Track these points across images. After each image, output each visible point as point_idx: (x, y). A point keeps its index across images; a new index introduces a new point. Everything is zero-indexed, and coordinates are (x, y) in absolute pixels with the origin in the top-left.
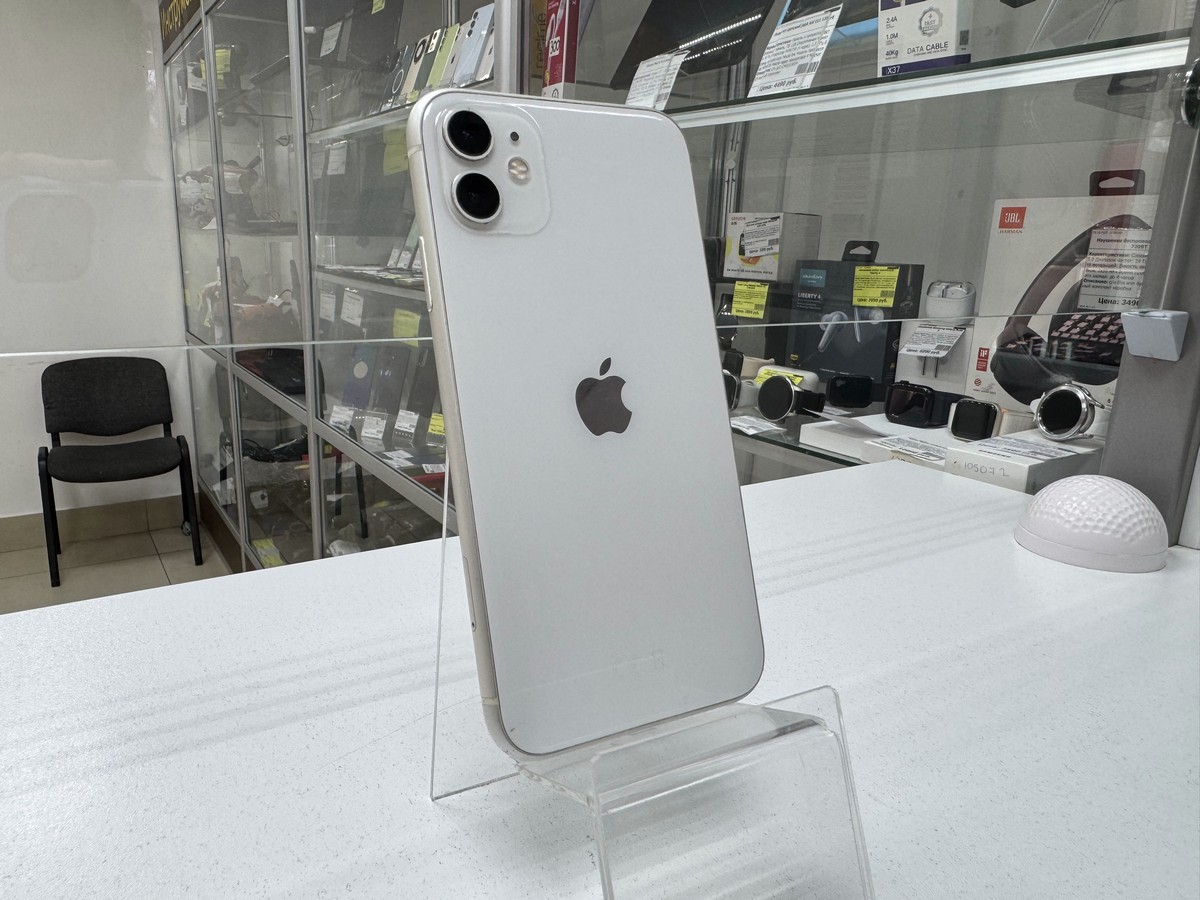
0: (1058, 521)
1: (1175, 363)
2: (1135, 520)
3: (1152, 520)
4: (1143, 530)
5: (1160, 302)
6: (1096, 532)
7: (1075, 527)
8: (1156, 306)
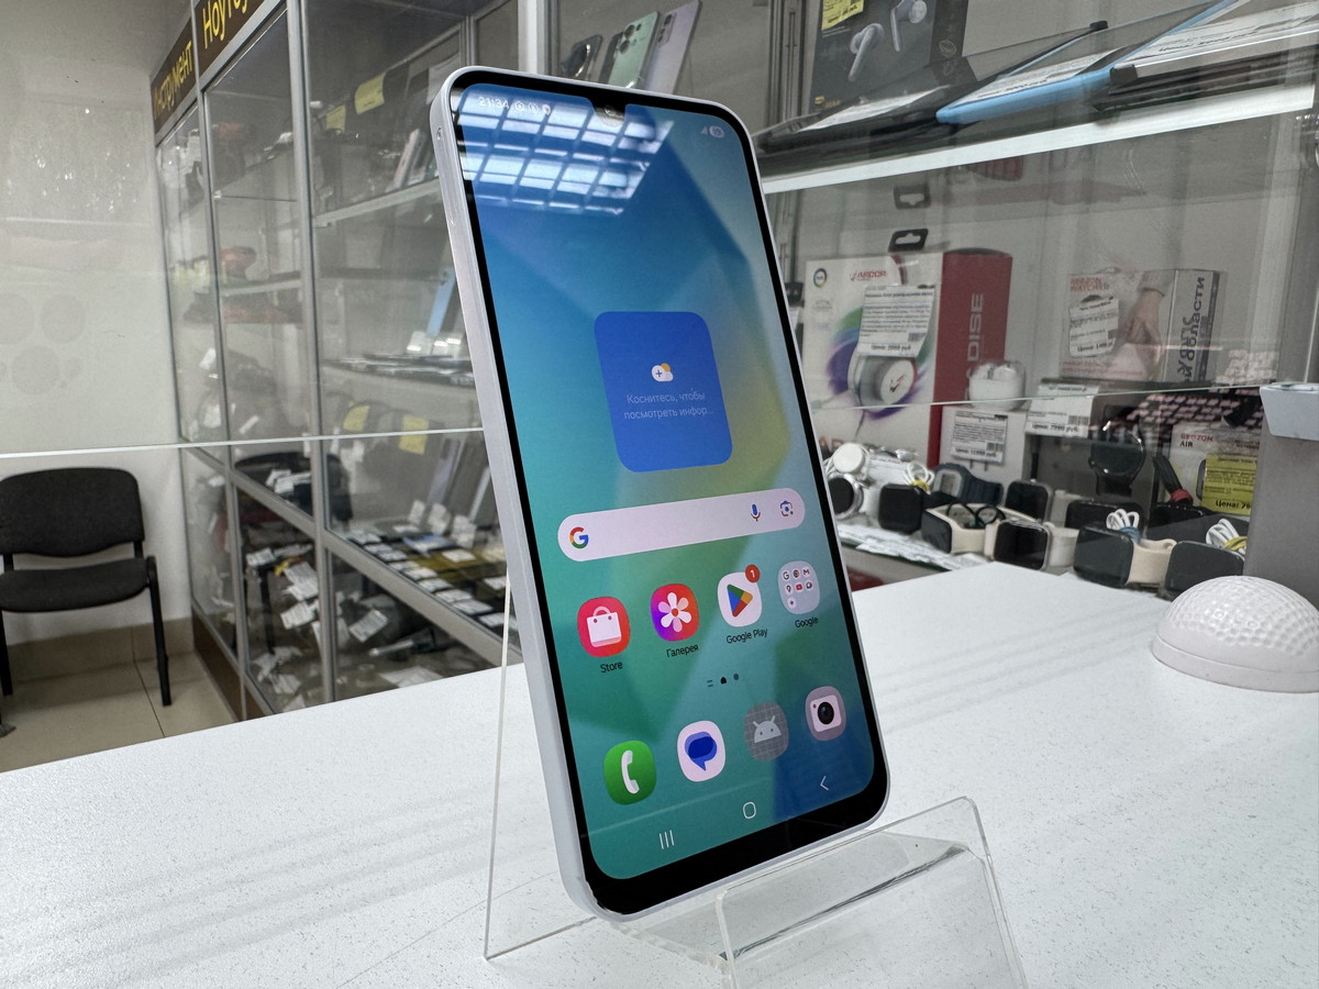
5: (1303, 375)
7: (1230, 639)
8: (1300, 379)
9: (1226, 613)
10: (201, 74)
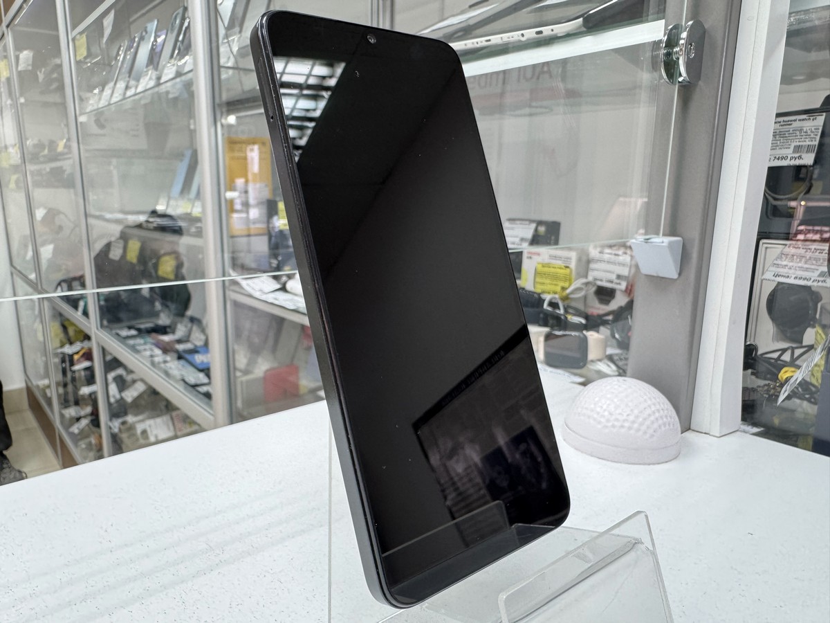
0: (592, 421)
1: (676, 280)
2: (652, 418)
3: (666, 416)
4: (660, 427)
5: (659, 230)
6: (623, 430)
7: (606, 427)
8: (657, 233)
9: (605, 407)
10: (5, 14)
